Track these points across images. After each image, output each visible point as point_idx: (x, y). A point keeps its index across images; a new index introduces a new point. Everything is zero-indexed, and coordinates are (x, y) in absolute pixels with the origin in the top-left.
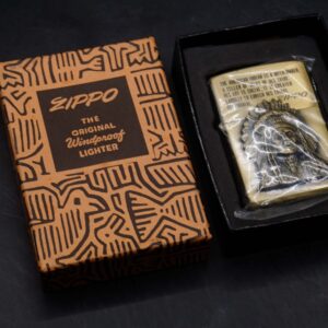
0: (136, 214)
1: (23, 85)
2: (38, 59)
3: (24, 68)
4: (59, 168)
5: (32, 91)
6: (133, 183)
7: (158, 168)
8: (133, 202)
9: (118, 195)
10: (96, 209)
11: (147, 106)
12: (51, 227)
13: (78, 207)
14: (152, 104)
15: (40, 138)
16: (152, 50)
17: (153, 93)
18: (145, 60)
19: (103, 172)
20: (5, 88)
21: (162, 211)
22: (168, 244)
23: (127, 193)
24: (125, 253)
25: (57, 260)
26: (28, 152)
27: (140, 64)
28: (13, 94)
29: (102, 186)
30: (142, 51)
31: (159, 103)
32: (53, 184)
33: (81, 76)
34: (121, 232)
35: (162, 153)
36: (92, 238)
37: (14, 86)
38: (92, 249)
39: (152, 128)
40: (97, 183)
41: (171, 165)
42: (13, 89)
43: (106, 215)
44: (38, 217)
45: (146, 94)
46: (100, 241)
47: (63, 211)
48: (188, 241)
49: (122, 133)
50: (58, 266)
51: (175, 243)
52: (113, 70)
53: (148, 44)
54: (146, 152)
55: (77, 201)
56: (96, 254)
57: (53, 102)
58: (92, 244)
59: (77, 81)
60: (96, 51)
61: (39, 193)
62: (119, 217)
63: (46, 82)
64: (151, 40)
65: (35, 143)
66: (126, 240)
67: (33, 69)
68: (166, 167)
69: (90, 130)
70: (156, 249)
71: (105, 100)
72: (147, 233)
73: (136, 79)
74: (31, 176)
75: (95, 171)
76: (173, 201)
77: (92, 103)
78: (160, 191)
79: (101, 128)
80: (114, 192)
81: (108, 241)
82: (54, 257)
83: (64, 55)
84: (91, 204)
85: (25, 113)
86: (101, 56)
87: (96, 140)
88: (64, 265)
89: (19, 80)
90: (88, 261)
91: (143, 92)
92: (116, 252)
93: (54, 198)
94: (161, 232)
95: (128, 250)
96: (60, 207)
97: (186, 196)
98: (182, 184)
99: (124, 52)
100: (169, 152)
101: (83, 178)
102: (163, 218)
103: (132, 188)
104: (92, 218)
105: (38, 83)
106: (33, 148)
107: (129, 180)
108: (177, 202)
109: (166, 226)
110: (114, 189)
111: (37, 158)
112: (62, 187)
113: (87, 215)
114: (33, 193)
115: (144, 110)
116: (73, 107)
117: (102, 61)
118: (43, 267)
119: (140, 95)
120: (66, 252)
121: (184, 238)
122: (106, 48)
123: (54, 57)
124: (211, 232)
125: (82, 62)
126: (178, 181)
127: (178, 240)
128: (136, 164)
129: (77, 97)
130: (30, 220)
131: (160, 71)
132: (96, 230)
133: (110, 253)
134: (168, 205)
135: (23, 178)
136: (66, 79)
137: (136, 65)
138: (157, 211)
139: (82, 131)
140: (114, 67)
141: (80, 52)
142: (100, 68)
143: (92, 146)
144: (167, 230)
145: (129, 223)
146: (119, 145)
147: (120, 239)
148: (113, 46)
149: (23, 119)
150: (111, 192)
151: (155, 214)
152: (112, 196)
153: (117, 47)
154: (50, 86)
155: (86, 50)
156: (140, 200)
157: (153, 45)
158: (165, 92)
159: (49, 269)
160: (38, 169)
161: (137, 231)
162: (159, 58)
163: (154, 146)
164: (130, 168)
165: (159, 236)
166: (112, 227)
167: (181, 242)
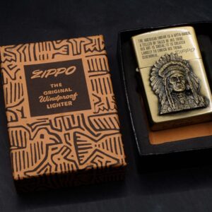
0: (79, 147)
1: (15, 61)
2: (27, 45)
3: (18, 50)
4: (33, 115)
5: (21, 65)
6: (79, 127)
7: (96, 118)
8: (78, 139)
9: (68, 134)
10: (54, 142)
11: (93, 78)
12: (23, 152)
13: (42, 140)
14: (97, 78)
15: (22, 95)
16: (101, 43)
17: (98, 71)
18: (95, 49)
19: (61, 119)
20: (4, 62)
21: (96, 146)
22: (98, 167)
23: (75, 133)
24: (69, 171)
25: (25, 173)
26: (14, 103)
27: (92, 52)
28: (8, 66)
29: (59, 128)
30: (94, 43)
31: (101, 77)
32: (28, 125)
33: (53, 57)
34: (68, 157)
35: (100, 109)
36: (49, 160)
37: (10, 61)
38: (48, 167)
39: (95, 93)
40: (56, 126)
41: (105, 117)
42: (9, 63)
43: (59, 146)
44: (16, 145)
45: (94, 71)
46: (53, 162)
47: (32, 142)
48: (111, 166)
49: (75, 95)
50: (25, 177)
51: (102, 167)
52: (74, 55)
53: (99, 39)
54: (89, 108)
55: (42, 136)
56: (50, 170)
57: (34, 73)
58: (48, 164)
59: (50, 61)
60: (64, 42)
61: (18, 129)
62: (68, 148)
63: (30, 60)
64: (101, 37)
65: (19, 98)
66: (71, 163)
67: (23, 52)
68: (102, 118)
69: (55, 92)
70: (89, 170)
71: (67, 73)
72: (84, 159)
73: (88, 61)
74: (14, 119)
75: (56, 118)
76: (103, 140)
77: (58, 75)
78: (96, 133)
79: (62, 91)
80: (66, 132)
81: (59, 163)
82: (23, 170)
83: (44, 43)
84: (51, 139)
85: (15, 79)
86: (67, 46)
87: (58, 98)
88: (29, 176)
89: (14, 58)
90: (44, 174)
91: (92, 69)
92: (63, 170)
93: (27, 133)
94: (94, 159)
95: (71, 169)
96: (30, 139)
97: (112, 137)
98: (111, 129)
99: (83, 44)
100: (104, 108)
101: (48, 122)
102: (96, 150)
103: (78, 130)
104: (50, 147)
105: (25, 61)
106: (18, 101)
107: (77, 125)
108: (106, 141)
109: (97, 156)
110: (66, 130)
111: (19, 108)
112: (33, 127)
113: (47, 145)
114: (14, 130)
115: (92, 81)
116: (46, 76)
117: (68, 49)
118: (16, 177)
119: (90, 71)
120: (32, 168)
121: (108, 164)
122: (71, 40)
123: (37, 44)
124: (126, 161)
125: (55, 49)
126: (108, 127)
127: (104, 165)
128: (82, 115)
129: (50, 71)
130: (11, 146)
131: (105, 57)
132: (52, 155)
133: (59, 171)
134: (100, 143)
135: (9, 120)
136: (43, 58)
137: (89, 52)
138: (93, 146)
139: (50, 92)
140: (75, 53)
141: (54, 42)
142: (66, 53)
143: (56, 102)
144: (98, 158)
145: (74, 152)
146: (73, 102)
147: (67, 162)
148: (76, 39)
149: (13, 82)
150: (64, 131)
151: (91, 148)
152: (65, 135)
153: (78, 40)
154: (33, 62)
155: (58, 41)
156: (83, 138)
157: (101, 40)
158: (106, 71)
159: (19, 178)
160: (19, 114)
161: (78, 157)
162: (105, 49)
163: (95, 104)
164: (78, 117)
165: (92, 162)
166: (62, 154)
167: (106, 166)
